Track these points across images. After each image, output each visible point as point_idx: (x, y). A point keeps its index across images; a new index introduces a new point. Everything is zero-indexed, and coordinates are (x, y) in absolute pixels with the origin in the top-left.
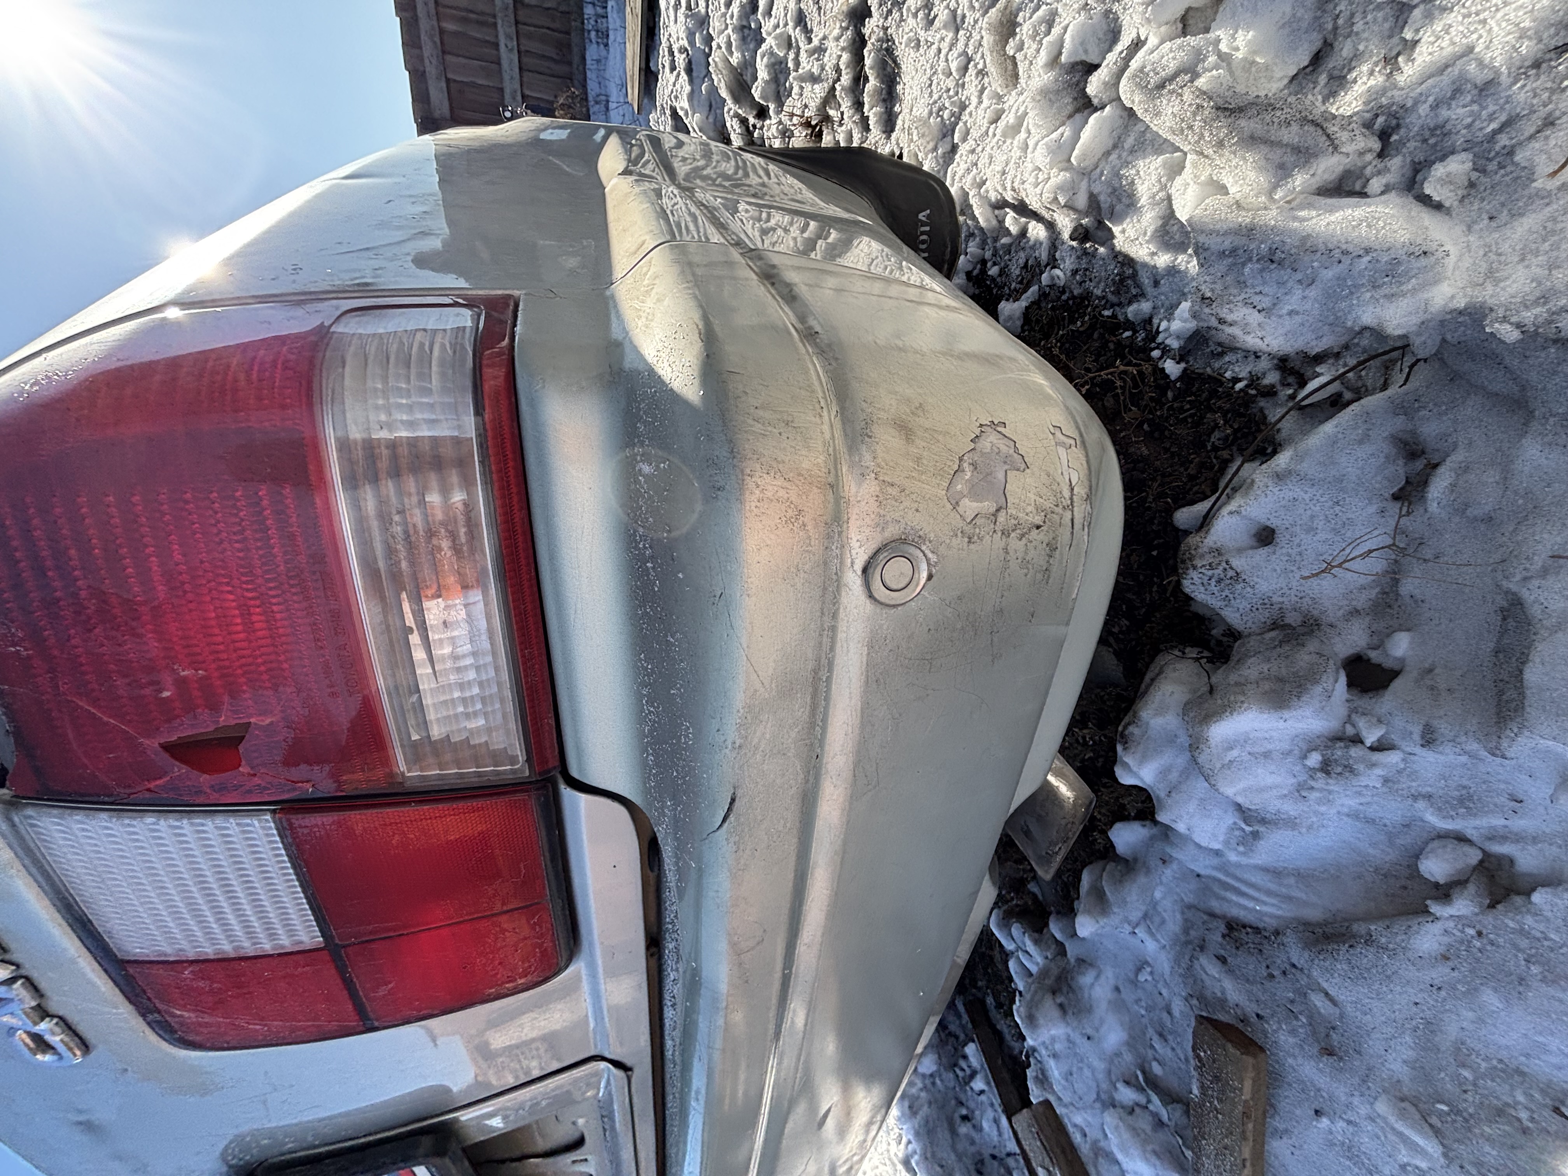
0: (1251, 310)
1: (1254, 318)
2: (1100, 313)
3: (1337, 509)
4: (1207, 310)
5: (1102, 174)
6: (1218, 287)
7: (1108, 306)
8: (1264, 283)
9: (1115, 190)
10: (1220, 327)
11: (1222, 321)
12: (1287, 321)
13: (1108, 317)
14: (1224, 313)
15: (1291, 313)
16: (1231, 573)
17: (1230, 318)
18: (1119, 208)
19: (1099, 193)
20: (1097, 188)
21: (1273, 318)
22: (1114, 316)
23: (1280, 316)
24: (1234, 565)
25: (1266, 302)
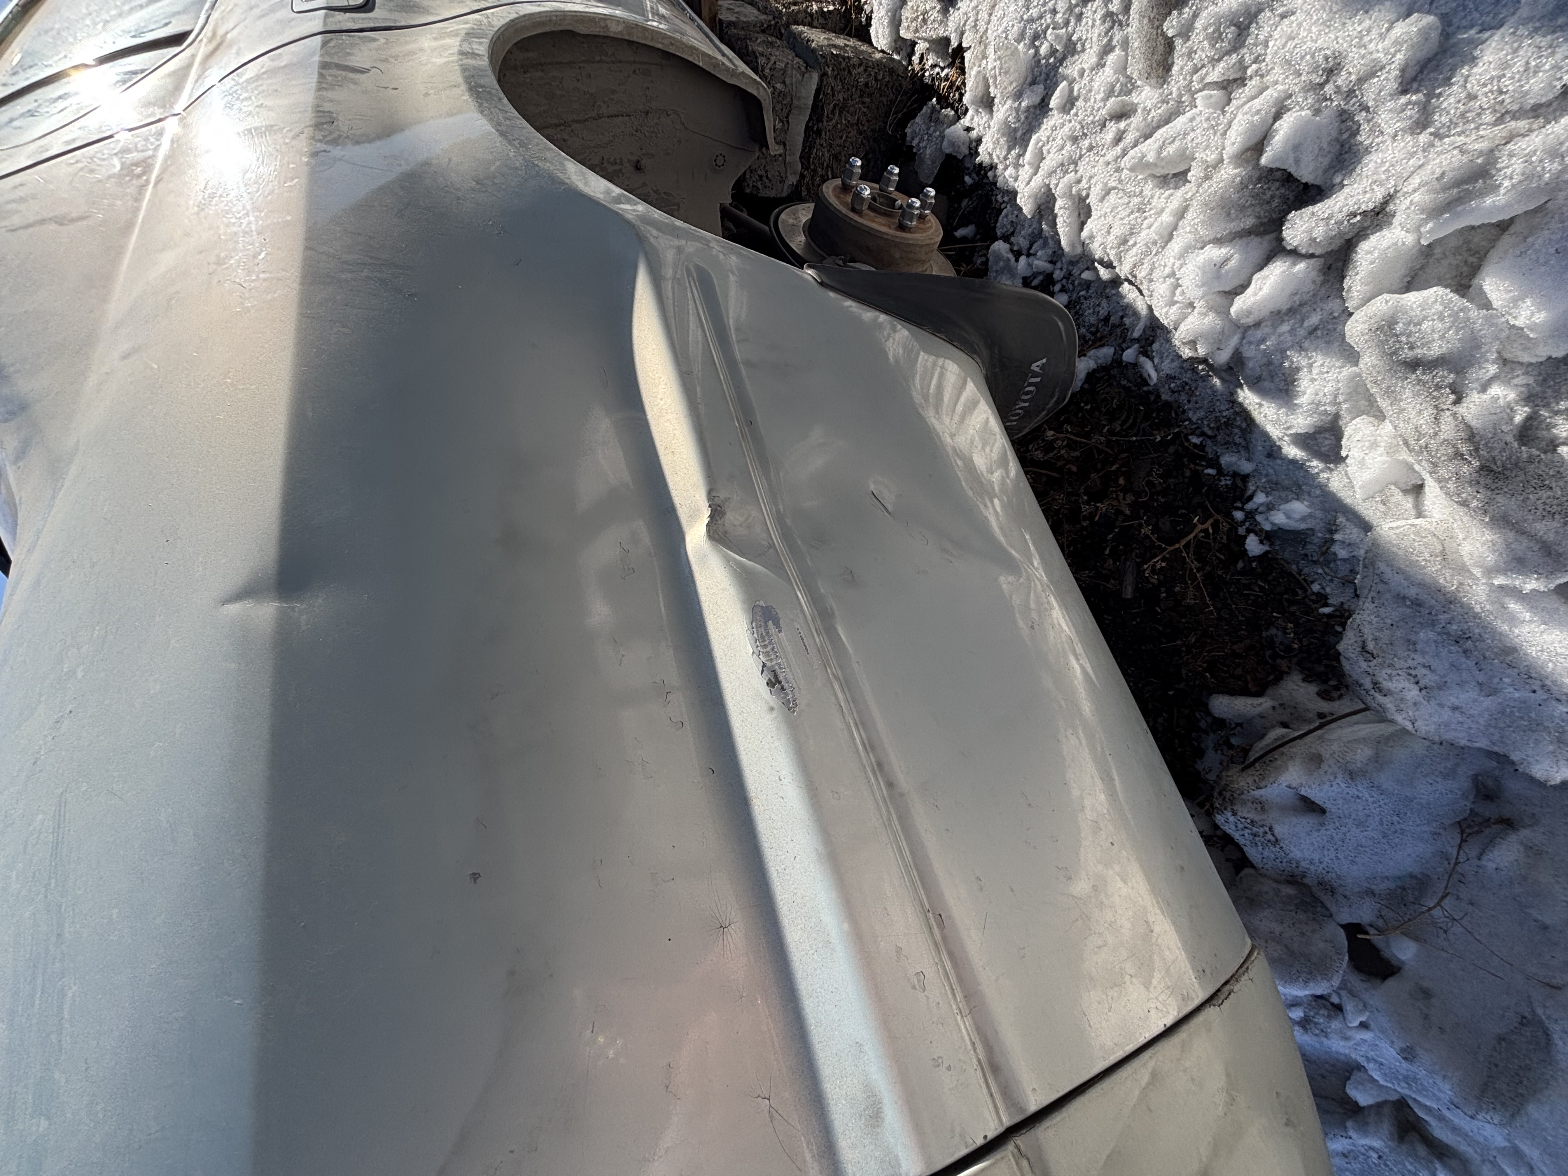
0: (1413, 686)
1: (1413, 693)
2: (1186, 436)
3: (1395, 818)
4: (1364, 665)
5: (1263, 340)
6: (1385, 636)
7: (1198, 432)
8: (1437, 655)
9: (1270, 363)
10: (1372, 692)
11: (1376, 686)
12: (1447, 714)
13: (1195, 444)
14: (1382, 675)
15: (1455, 708)
16: (1269, 836)
17: (1386, 684)
18: (1266, 384)
19: (1249, 358)
20: (1249, 352)
21: (1433, 702)
22: (1201, 447)
23: (1441, 705)
24: (1276, 832)
25: (1428, 679)
